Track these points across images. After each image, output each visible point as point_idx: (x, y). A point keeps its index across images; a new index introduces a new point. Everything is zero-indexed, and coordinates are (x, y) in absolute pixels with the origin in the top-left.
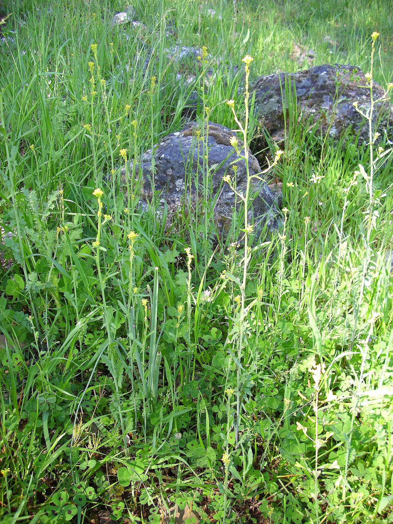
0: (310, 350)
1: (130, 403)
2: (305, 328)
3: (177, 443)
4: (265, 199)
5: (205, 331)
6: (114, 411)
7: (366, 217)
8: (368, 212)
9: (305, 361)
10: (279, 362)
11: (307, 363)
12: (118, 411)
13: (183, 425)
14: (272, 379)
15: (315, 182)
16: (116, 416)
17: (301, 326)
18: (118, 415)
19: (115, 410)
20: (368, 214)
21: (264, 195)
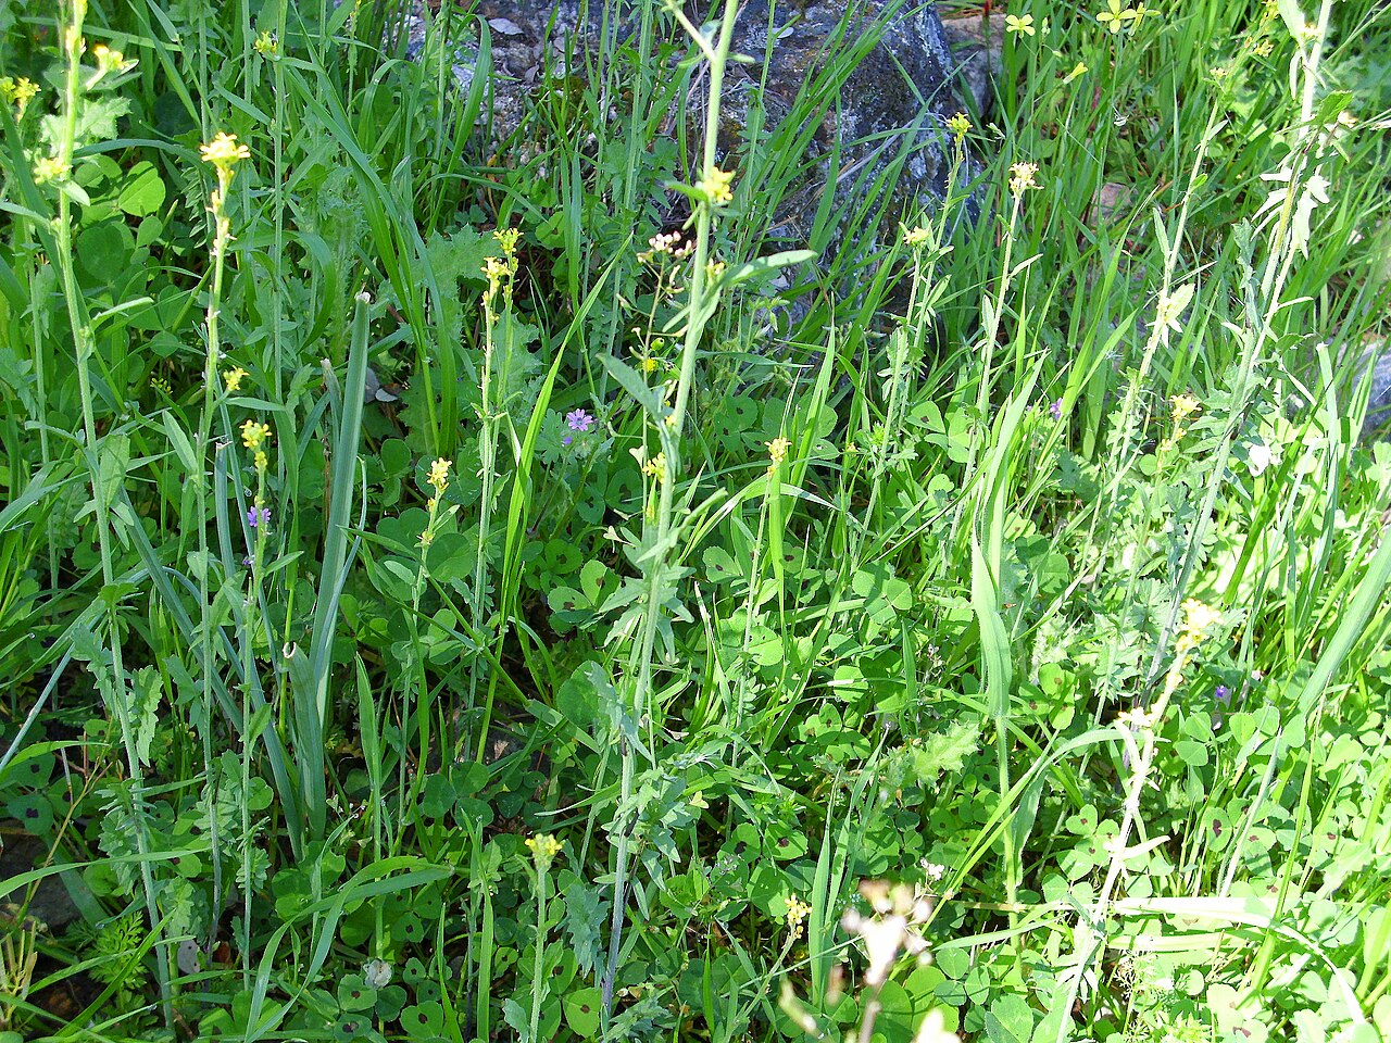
0: (965, 699)
1: (201, 824)
2: (956, 610)
3: (367, 1001)
4: (913, 70)
5: (565, 569)
6: (119, 851)
7: (1274, 197)
8: (1285, 175)
9: (937, 740)
10: (838, 727)
11: (945, 748)
12: (135, 852)
13: (410, 929)
14: (793, 795)
15: (1115, 27)
16: (127, 871)
17: (943, 601)
18: (136, 868)
19: (125, 848)
20: (1282, 184)
21: (912, 53)
